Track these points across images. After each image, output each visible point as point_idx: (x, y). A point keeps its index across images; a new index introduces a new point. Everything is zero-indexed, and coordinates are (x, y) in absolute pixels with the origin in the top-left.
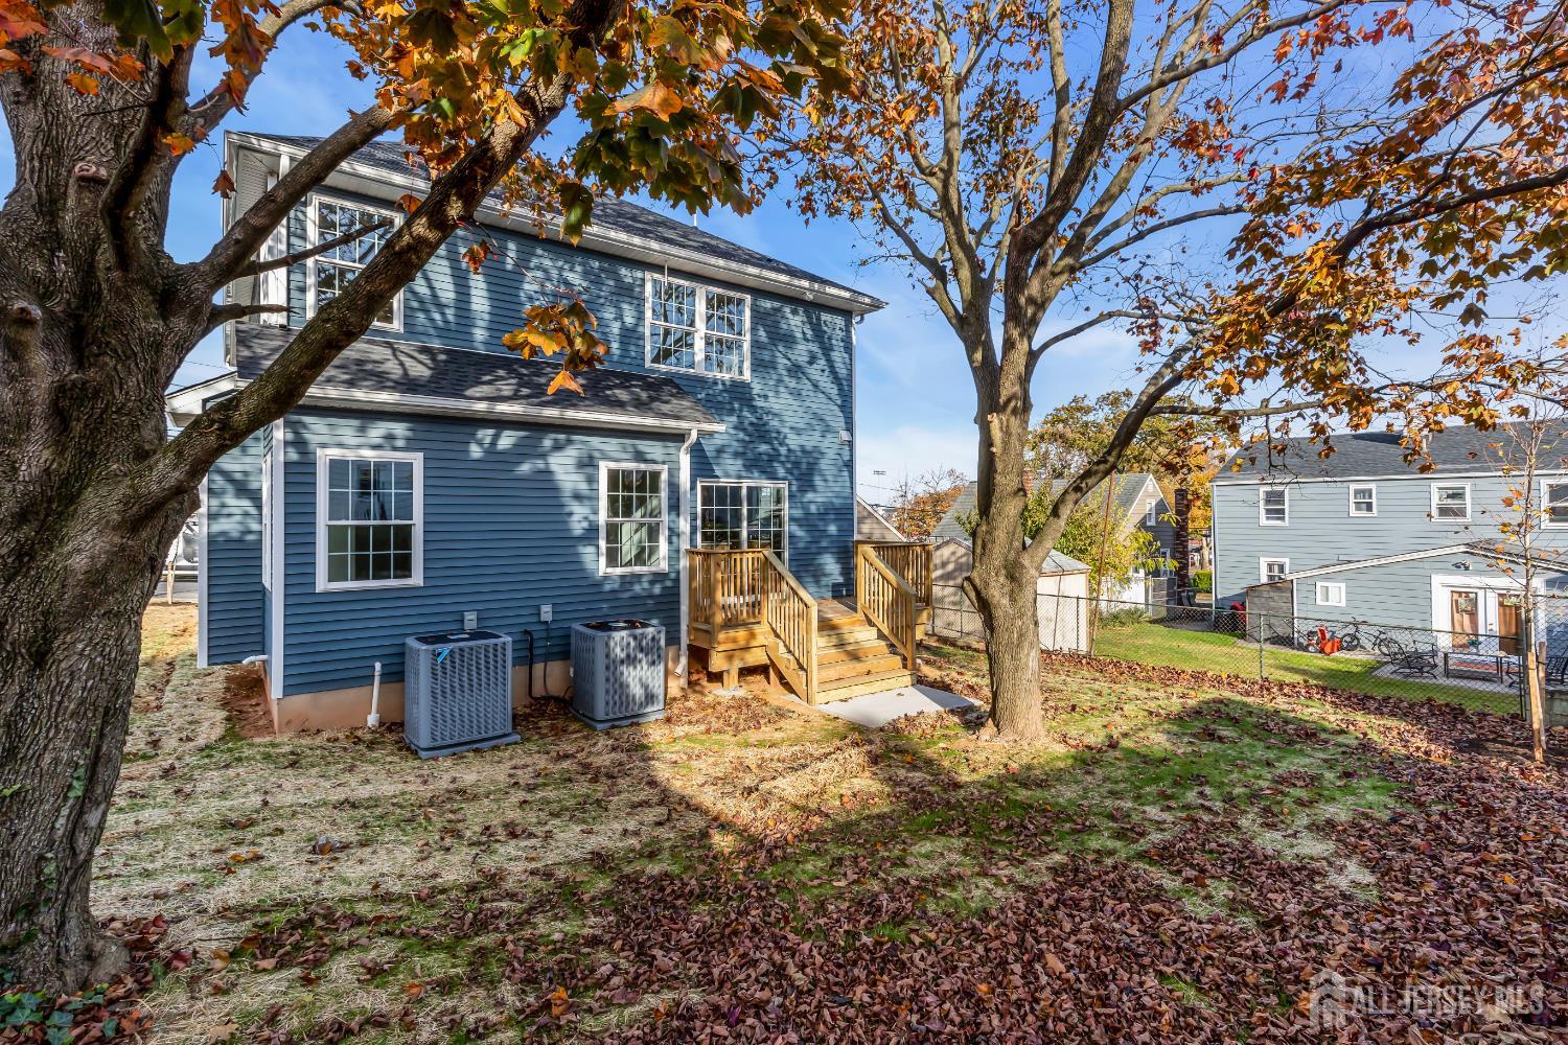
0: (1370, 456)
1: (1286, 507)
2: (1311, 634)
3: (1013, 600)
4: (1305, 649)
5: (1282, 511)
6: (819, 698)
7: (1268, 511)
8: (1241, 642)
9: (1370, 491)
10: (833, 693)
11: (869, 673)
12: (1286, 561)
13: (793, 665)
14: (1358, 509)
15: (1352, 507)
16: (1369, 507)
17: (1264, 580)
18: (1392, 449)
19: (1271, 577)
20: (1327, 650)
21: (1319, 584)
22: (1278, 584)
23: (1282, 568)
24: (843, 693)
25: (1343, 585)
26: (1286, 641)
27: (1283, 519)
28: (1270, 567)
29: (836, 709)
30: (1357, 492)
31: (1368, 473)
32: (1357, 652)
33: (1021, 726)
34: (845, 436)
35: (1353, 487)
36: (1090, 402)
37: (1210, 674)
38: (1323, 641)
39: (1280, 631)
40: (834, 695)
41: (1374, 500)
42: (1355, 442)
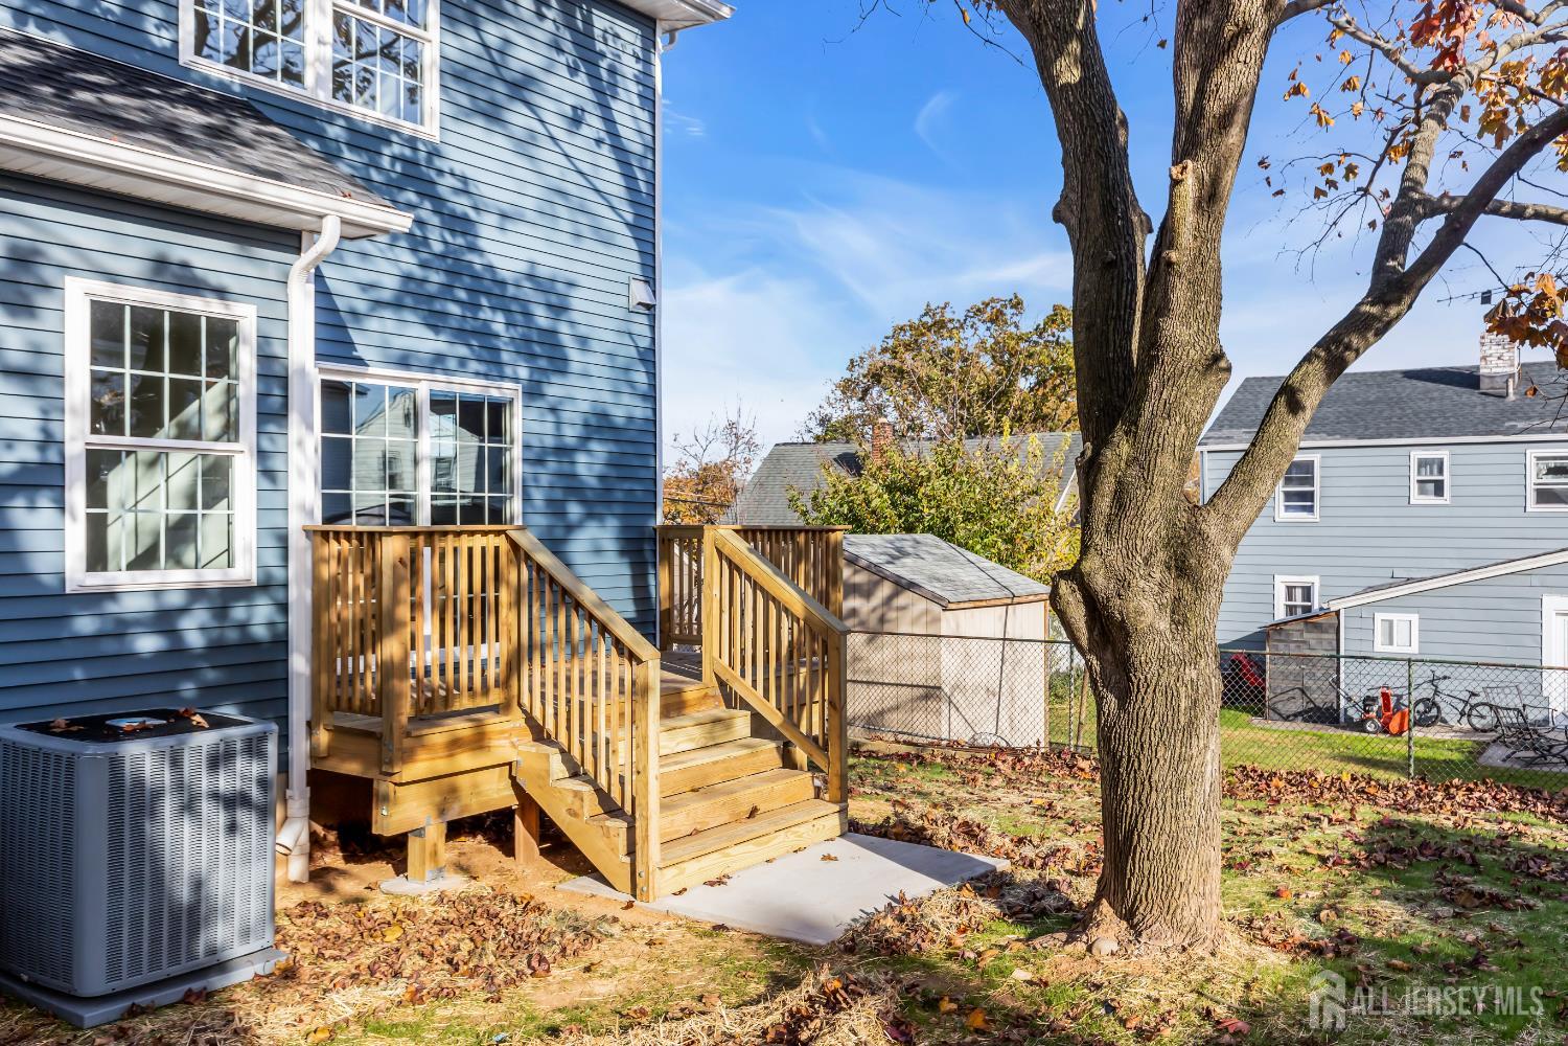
0: (1435, 405)
1: (1316, 489)
2: (1368, 701)
3: (1180, 621)
4: (1360, 726)
5: (1309, 496)
6: (662, 882)
7: (1288, 496)
8: (1256, 720)
9: (1441, 463)
10: (691, 867)
11: (753, 812)
12: (1314, 580)
13: (591, 804)
14: (1422, 492)
15: (1415, 487)
16: (1439, 489)
17: (1281, 615)
18: (1466, 395)
19: (1291, 609)
20: (1394, 726)
21: (1379, 616)
22: (1310, 618)
23: (1307, 592)
24: (712, 866)
25: (1415, 618)
26: (1327, 716)
27: (1310, 509)
28: (1290, 590)
29: (707, 906)
30: (1422, 463)
31: (1437, 433)
32: (1433, 729)
33: (1188, 916)
34: (640, 292)
35: (1418, 454)
36: (957, 312)
37: (1320, 776)
38: (1386, 711)
39: (1320, 699)
40: (696, 871)
41: (1446, 477)
42: (1408, 383)
